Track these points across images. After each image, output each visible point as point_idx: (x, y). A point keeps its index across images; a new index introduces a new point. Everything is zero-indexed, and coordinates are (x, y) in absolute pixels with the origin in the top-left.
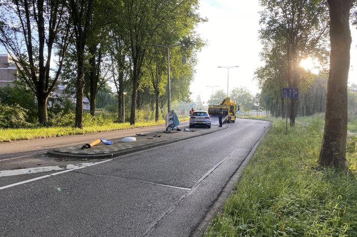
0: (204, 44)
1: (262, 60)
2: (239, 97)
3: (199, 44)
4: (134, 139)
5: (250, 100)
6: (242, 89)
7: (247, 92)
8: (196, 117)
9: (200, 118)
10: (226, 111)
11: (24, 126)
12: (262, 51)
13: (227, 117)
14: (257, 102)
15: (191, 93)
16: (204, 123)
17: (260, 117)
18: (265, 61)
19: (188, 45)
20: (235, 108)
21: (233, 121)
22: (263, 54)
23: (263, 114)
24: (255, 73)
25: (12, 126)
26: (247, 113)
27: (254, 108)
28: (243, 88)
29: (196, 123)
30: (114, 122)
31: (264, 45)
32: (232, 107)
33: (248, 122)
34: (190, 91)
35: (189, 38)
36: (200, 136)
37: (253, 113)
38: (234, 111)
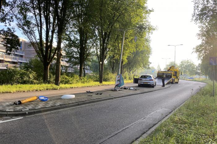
0: (154, 29)
1: (199, 39)
2: (186, 66)
3: (150, 29)
4: (74, 96)
5: (194, 68)
6: (188, 61)
7: (192, 63)
8: (143, 79)
9: (146, 80)
10: (171, 75)
11: (32, 83)
12: (199, 32)
13: (171, 79)
14: (199, 70)
15: (151, 63)
16: (148, 83)
17: (201, 79)
18: (202, 40)
19: (141, 29)
20: (178, 73)
21: (177, 83)
22: (199, 35)
23: (203, 77)
24: (194, 48)
25: (24, 83)
26: (192, 77)
27: (197, 73)
28: (188, 59)
29: (142, 83)
30: (94, 81)
31: (201, 28)
32: (176, 72)
33: (188, 84)
34: (150, 62)
35: (143, 24)
36: (139, 94)
37: (196, 77)
38: (178, 75)
